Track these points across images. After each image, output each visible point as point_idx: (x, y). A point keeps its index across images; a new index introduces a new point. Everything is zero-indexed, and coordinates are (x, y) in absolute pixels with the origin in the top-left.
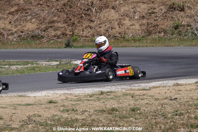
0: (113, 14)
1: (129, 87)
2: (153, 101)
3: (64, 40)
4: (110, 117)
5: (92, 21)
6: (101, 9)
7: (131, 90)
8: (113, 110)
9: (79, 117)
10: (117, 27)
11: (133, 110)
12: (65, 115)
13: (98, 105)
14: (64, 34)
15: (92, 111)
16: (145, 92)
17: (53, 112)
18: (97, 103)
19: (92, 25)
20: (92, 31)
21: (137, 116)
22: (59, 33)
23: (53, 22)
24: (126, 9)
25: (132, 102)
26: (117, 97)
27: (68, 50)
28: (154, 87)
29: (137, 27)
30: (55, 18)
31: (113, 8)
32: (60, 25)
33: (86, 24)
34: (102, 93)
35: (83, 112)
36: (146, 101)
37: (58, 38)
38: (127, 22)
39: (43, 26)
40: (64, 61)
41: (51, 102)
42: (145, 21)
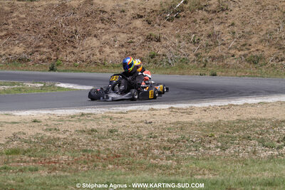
0: (94, 42)
1: (107, 110)
2: (130, 124)
3: (49, 64)
4: (90, 137)
5: (75, 47)
6: (84, 36)
7: (110, 112)
8: (93, 130)
9: (61, 136)
10: (98, 54)
11: (111, 132)
12: (48, 134)
13: (79, 125)
14: (49, 59)
15: (73, 131)
16: (122, 115)
17: (37, 130)
18: (78, 124)
19: (75, 51)
20: (75, 57)
21: (114, 137)
22: (44, 57)
23: (39, 47)
24: (107, 37)
25: (110, 124)
26: (96, 119)
27: (52, 73)
28: (131, 111)
29: (117, 54)
30: (41, 44)
31: (95, 36)
32: (45, 50)
33: (70, 49)
34: (83, 115)
35: (65, 132)
36: (123, 124)
37: (43, 62)
38: (107, 50)
39: (30, 50)
40: (48, 83)
41: (35, 121)
42: (124, 50)
